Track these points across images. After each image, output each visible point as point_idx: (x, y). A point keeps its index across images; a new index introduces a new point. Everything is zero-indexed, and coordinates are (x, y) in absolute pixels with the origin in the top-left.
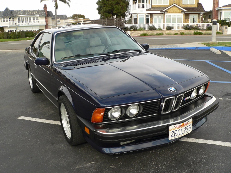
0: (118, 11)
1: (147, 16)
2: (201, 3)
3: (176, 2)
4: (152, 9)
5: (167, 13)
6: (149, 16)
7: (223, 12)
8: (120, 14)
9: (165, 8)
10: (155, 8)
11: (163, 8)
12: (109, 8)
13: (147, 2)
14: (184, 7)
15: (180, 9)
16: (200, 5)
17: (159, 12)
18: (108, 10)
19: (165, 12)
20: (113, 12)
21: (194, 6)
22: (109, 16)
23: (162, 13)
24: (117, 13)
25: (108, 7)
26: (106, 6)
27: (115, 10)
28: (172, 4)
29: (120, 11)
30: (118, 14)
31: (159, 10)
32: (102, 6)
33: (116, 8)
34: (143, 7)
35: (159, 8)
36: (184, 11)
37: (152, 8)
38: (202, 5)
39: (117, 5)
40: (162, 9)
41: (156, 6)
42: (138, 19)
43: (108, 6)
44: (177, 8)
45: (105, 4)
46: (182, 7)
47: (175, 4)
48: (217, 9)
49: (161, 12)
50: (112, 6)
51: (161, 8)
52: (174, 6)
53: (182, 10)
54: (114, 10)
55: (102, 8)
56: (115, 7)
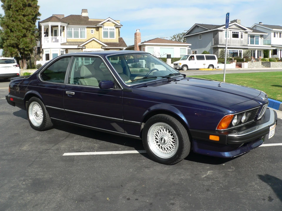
0: (26, 45)
1: (61, 51)
2: (122, 38)
3: (94, 36)
4: (68, 44)
5: (85, 48)
6: (64, 51)
7: (146, 47)
8: (28, 49)
9: (82, 42)
10: (70, 42)
11: (80, 42)
12: (15, 42)
13: (61, 35)
14: (104, 41)
15: (99, 44)
16: (121, 40)
17: (76, 47)
18: (13, 43)
19: (83, 47)
20: (19, 46)
21: (115, 40)
22: (14, 51)
23: (79, 49)
24: (25, 47)
25: (13, 40)
26: (10, 38)
27: (22, 44)
28: (90, 38)
29: (28, 45)
30: (26, 49)
31: (75, 44)
32: (6, 38)
33: (23, 42)
34: (57, 41)
35: (75, 42)
36: (104, 46)
37: (67, 42)
38: (123, 40)
39: (24, 38)
40: (79, 44)
41: (72, 40)
42: (51, 55)
43: (12, 38)
44: (97, 43)
45: (8, 36)
46: (102, 42)
47: (94, 39)
48: (139, 44)
49: (78, 47)
50: (18, 39)
51: (77, 42)
52: (93, 40)
53: (102, 45)
54: (20, 43)
55: (4, 41)
56: (22, 40)
